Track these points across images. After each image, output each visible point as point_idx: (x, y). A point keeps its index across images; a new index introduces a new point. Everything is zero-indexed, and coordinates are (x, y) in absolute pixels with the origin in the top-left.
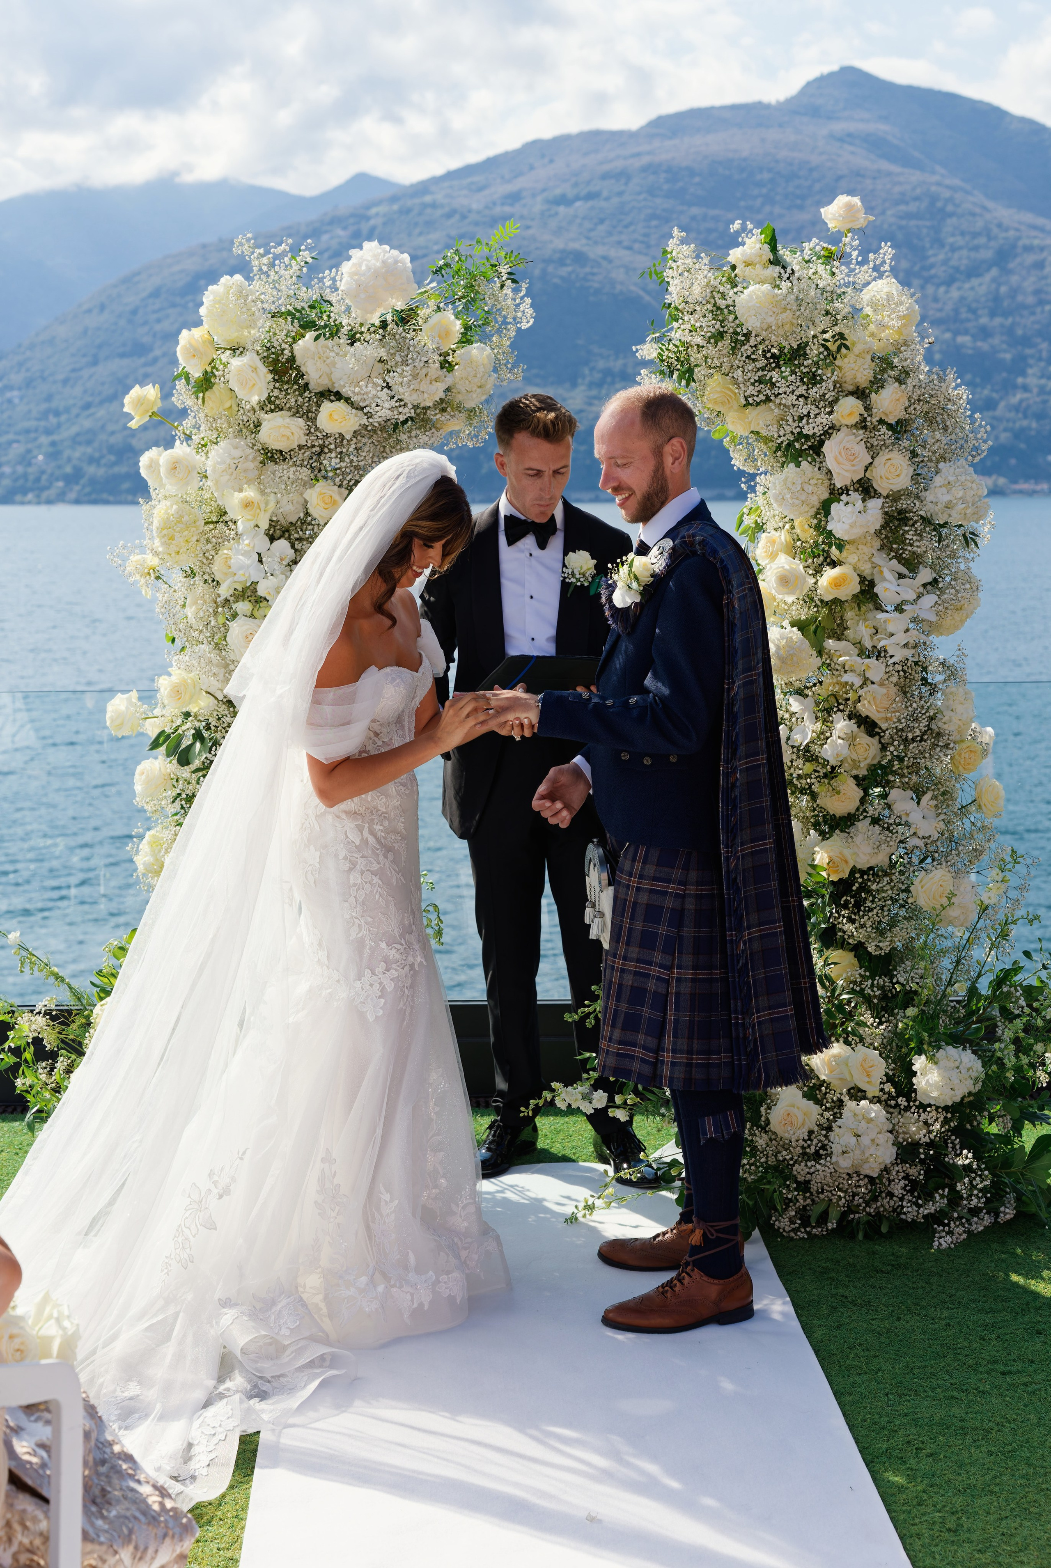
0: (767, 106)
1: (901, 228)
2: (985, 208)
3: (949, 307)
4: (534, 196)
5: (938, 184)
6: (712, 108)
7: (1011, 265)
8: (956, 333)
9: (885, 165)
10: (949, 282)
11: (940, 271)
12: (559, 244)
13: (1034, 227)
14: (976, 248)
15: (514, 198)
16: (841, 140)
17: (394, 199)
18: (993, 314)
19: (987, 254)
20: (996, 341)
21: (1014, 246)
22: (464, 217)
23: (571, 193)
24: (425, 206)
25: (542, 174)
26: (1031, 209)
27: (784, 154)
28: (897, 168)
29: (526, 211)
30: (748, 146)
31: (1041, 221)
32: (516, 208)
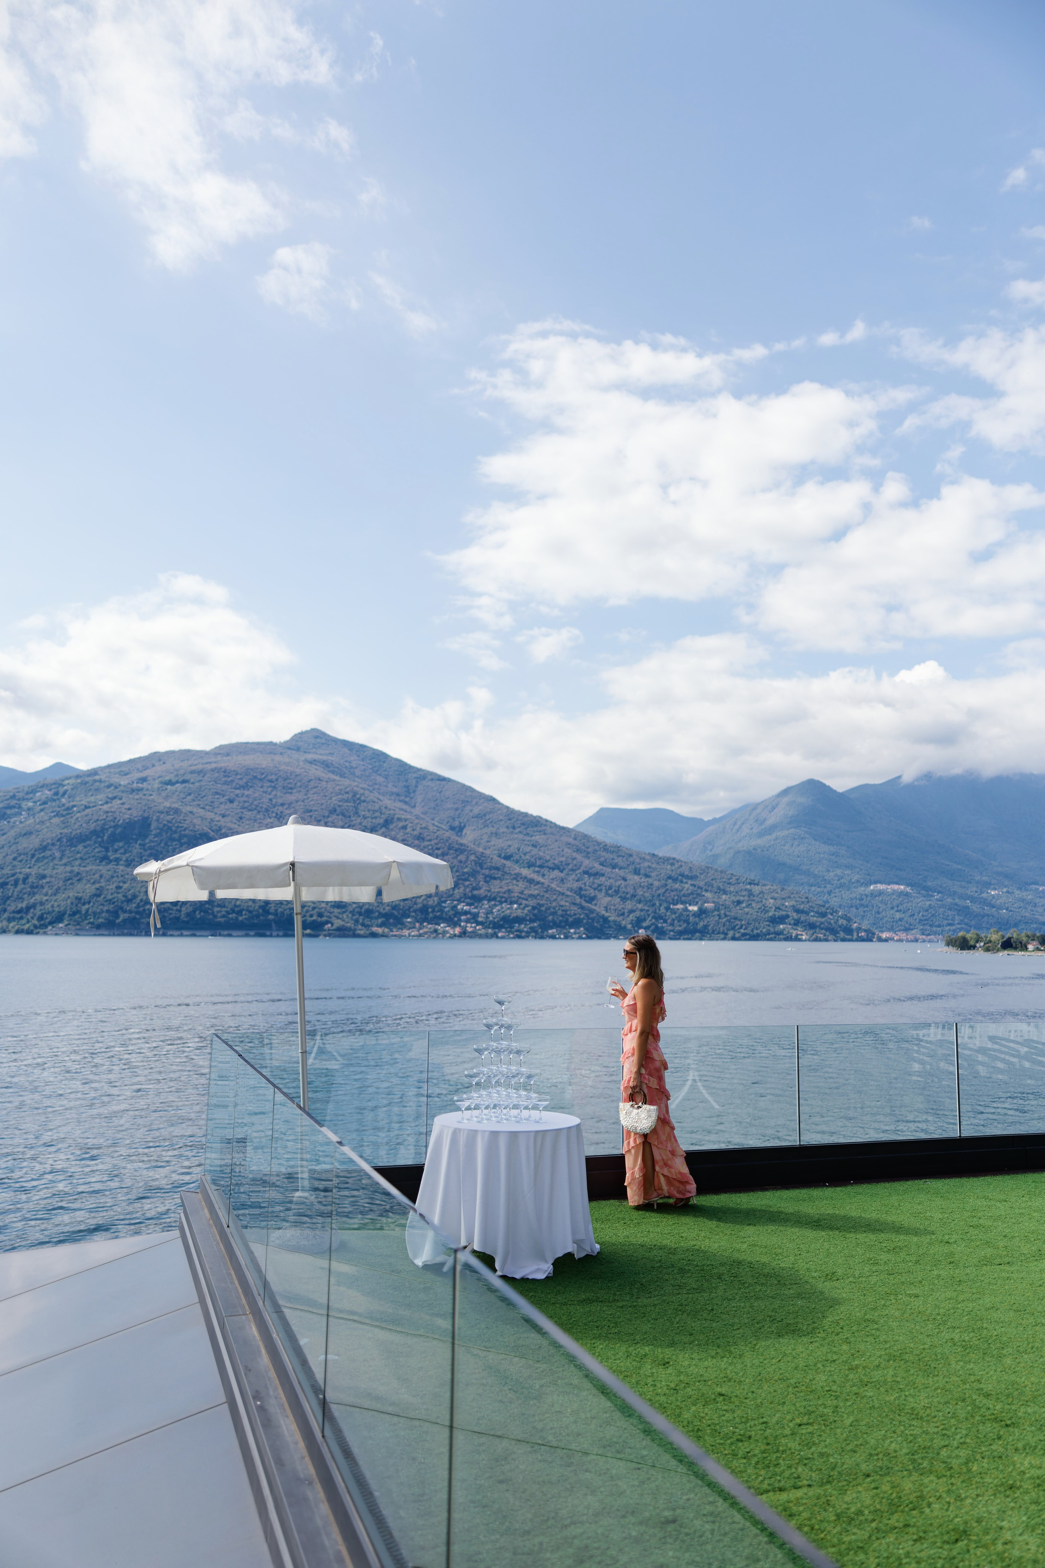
0: (275, 744)
1: (340, 806)
2: (379, 799)
4: (154, 779)
5: (357, 786)
6: (248, 743)
7: (391, 827)
9: (332, 776)
12: (167, 804)
13: (402, 810)
14: (376, 818)
15: (144, 780)
16: (311, 763)
17: (77, 777)
19: (382, 821)
21: (393, 819)
22: (116, 787)
23: (174, 780)
24: (95, 781)
25: (159, 769)
26: (401, 801)
27: (283, 767)
28: (337, 778)
29: (150, 787)
30: (264, 762)
31: (405, 807)
32: (145, 785)
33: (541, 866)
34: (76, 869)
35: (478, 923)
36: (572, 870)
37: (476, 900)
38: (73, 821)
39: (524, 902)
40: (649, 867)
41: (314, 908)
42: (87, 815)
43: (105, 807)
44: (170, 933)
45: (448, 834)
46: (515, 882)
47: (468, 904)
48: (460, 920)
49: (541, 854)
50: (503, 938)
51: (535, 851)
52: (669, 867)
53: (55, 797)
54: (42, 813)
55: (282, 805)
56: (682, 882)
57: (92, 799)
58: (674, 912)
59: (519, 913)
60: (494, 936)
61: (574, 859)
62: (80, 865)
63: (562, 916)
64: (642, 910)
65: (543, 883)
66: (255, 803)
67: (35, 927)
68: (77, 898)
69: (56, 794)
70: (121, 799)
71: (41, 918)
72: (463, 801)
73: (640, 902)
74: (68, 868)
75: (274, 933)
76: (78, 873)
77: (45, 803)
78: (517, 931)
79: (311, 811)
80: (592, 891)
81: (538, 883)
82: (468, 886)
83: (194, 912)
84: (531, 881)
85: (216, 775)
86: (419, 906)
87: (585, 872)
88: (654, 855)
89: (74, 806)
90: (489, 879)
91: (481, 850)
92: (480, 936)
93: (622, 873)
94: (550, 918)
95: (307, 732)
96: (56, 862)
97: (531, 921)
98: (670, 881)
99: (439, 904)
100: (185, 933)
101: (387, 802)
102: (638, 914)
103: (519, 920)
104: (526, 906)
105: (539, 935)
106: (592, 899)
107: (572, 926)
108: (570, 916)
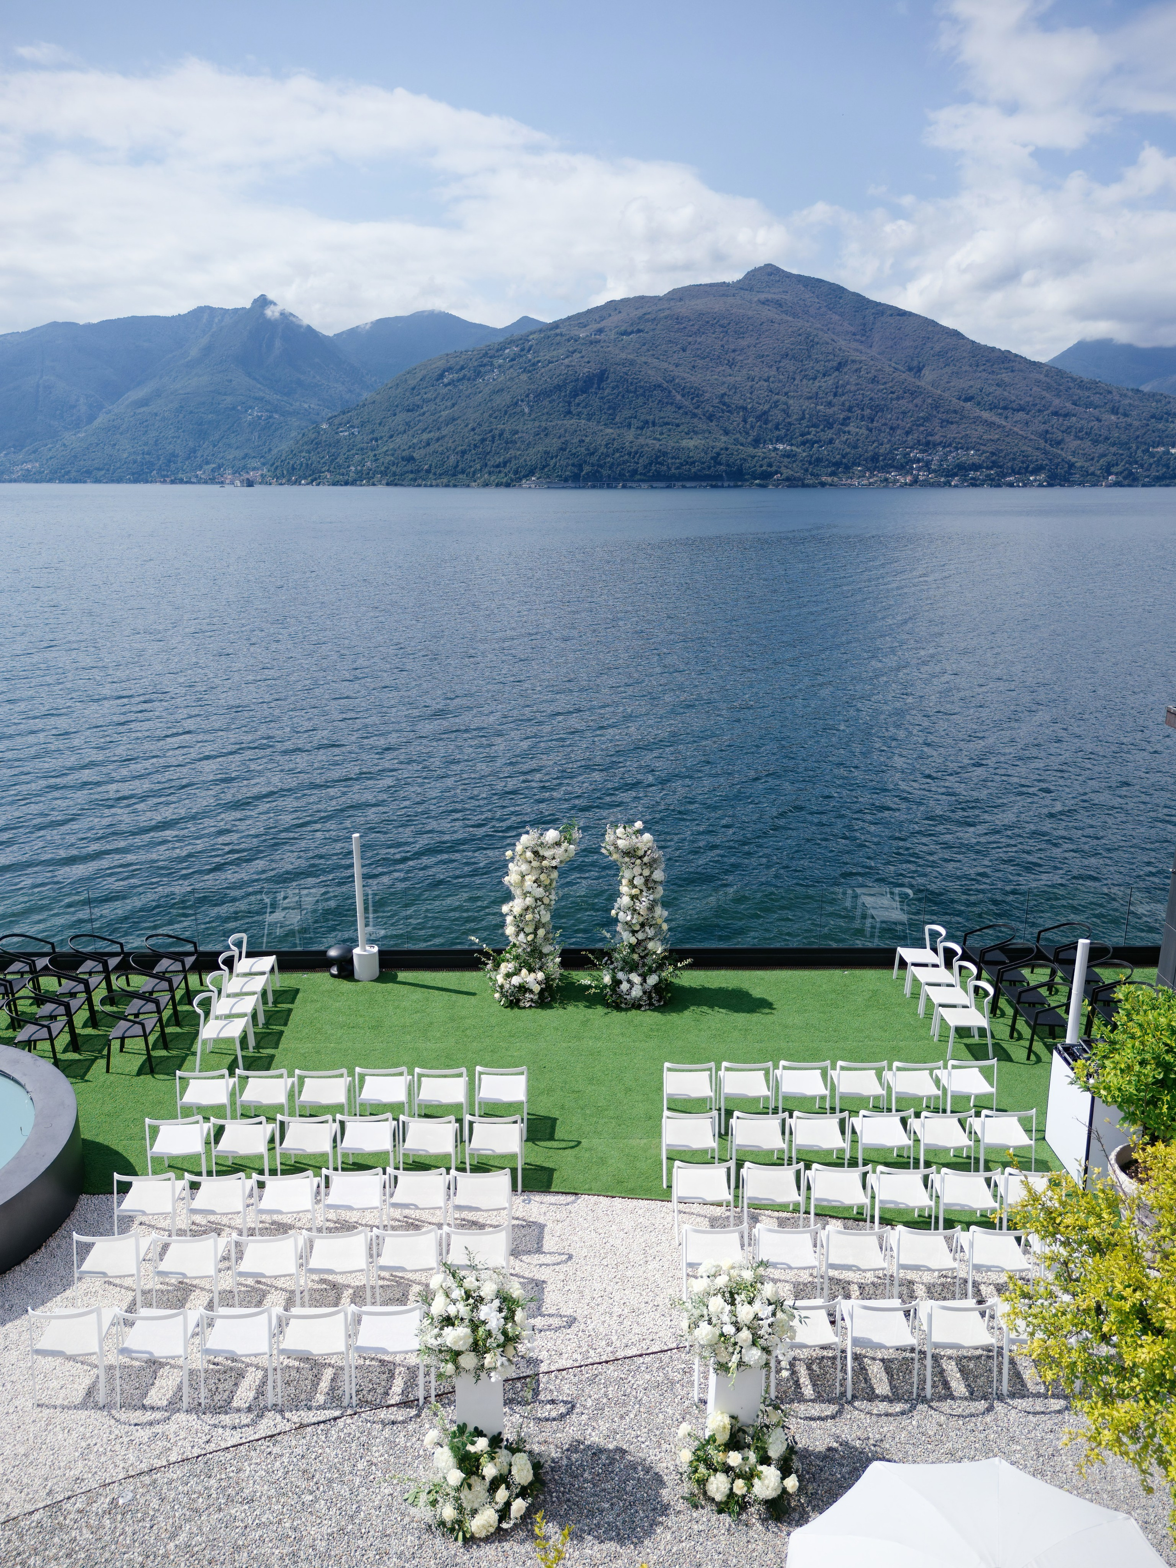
0: (728, 285)
2: (833, 340)
3: (814, 390)
4: (611, 330)
5: (811, 327)
6: (700, 286)
7: (845, 370)
8: (817, 404)
9: (785, 317)
10: (815, 379)
11: (811, 373)
12: (623, 356)
13: (857, 350)
14: (829, 361)
15: (600, 331)
16: (763, 303)
17: (541, 331)
18: (835, 395)
19: (835, 364)
20: (835, 409)
21: (847, 360)
22: (576, 340)
23: (629, 330)
24: (557, 335)
25: (615, 319)
26: (857, 341)
27: (734, 311)
28: (790, 319)
29: (607, 338)
30: (717, 306)
31: (861, 347)
32: (602, 336)
33: (1005, 408)
34: (543, 424)
35: (930, 471)
36: (1039, 411)
37: (928, 446)
38: (538, 376)
39: (982, 447)
40: (1130, 405)
41: (764, 458)
42: (550, 370)
43: (566, 361)
44: (629, 484)
45: (904, 376)
46: (973, 426)
47: (923, 451)
48: (912, 468)
49: (1006, 394)
50: (956, 486)
51: (999, 391)
52: (1154, 404)
53: (522, 353)
54: (512, 370)
55: (734, 351)
56: (1167, 421)
57: (555, 353)
58: (1152, 455)
59: (976, 459)
60: (947, 484)
61: (1043, 398)
62: (547, 420)
63: (1023, 462)
64: (1114, 455)
65: (1004, 427)
66: (708, 350)
67: (512, 480)
68: (546, 452)
69: (522, 350)
70: (580, 352)
71: (516, 472)
72: (926, 337)
73: (1114, 444)
74: (537, 424)
75: (726, 484)
76: (546, 428)
77: (513, 360)
78: (972, 479)
79: (763, 356)
80: (1060, 434)
81: (999, 426)
82: (922, 432)
83: (651, 464)
84: (991, 424)
85: (670, 322)
86: (870, 454)
87: (1055, 414)
88: (1138, 390)
89: (539, 361)
90: (945, 423)
91: (939, 392)
92: (932, 485)
93: (1096, 412)
94: (1009, 464)
95: (760, 268)
96: (526, 417)
97: (988, 468)
98: (1153, 420)
99: (891, 452)
100: (643, 485)
101: (842, 343)
102: (1109, 458)
103: (976, 467)
104: (984, 452)
105: (996, 482)
106: (1059, 443)
107: (1033, 473)
108: (1031, 461)
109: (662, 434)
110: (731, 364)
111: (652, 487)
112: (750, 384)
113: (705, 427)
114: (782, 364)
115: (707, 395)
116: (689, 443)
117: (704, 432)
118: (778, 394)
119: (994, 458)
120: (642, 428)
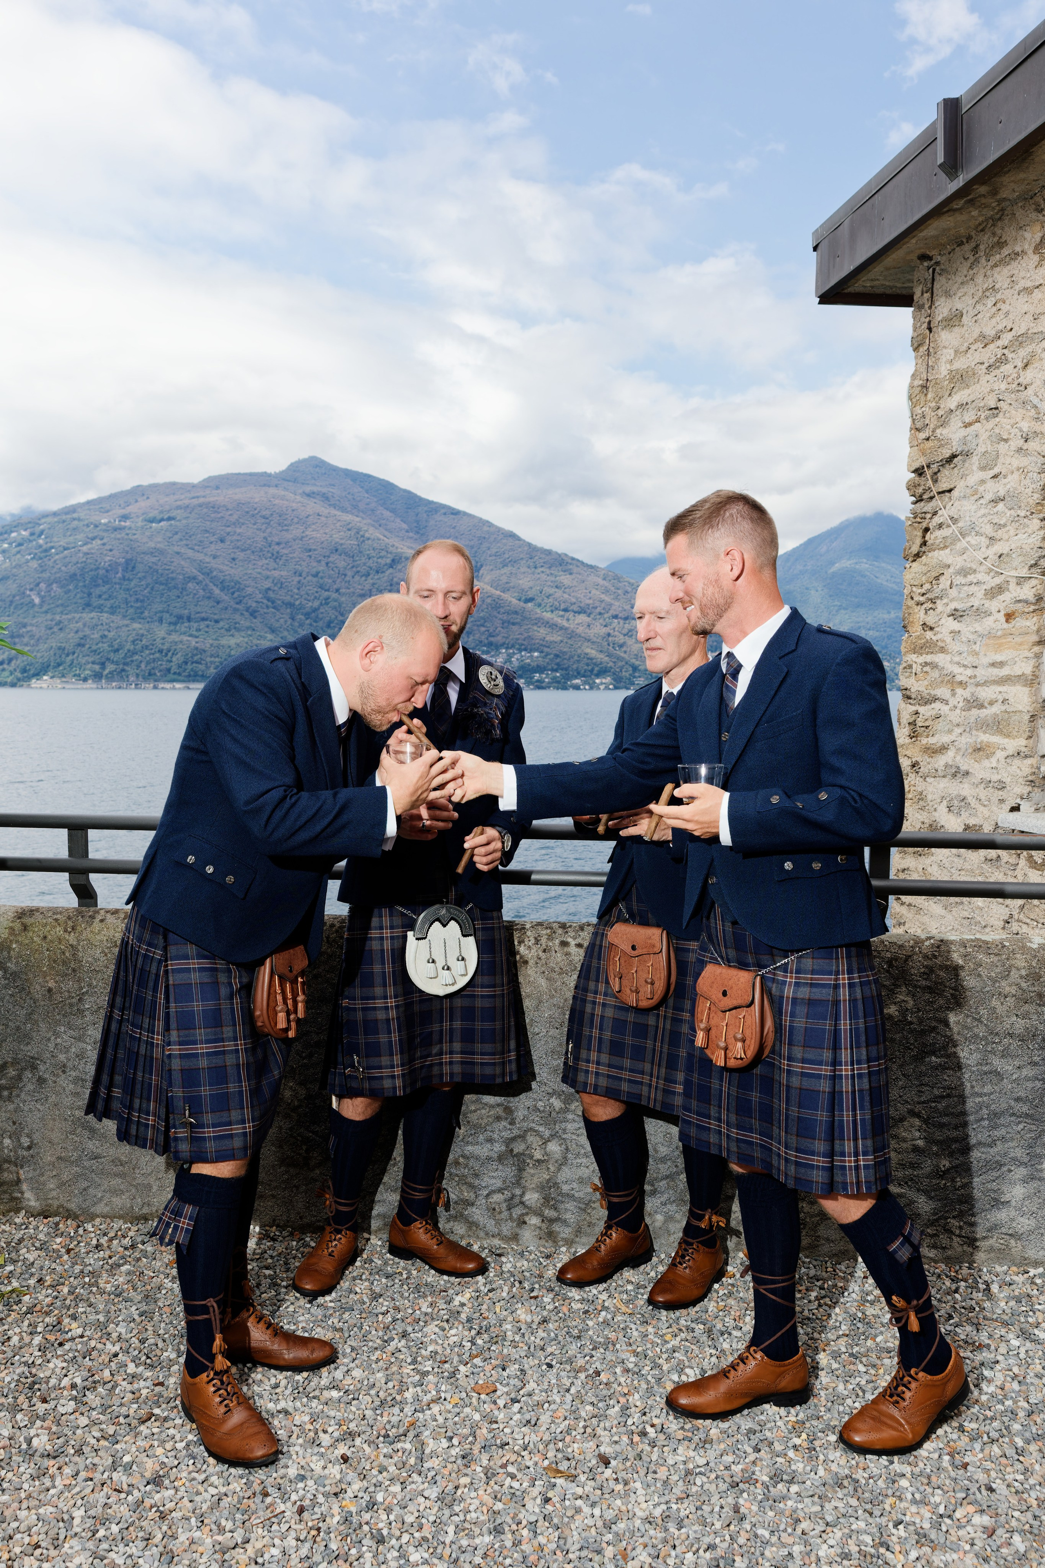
0: (270, 475)
1: (341, 544)
2: (384, 536)
3: (367, 587)
4: (138, 517)
5: (360, 522)
6: (239, 474)
9: (334, 512)
10: (367, 575)
12: (152, 544)
14: (381, 557)
15: (125, 517)
16: (308, 495)
19: (389, 561)
21: (400, 557)
22: (96, 526)
23: (159, 517)
24: (74, 519)
25: (143, 504)
26: (410, 539)
27: (277, 502)
28: (338, 513)
29: (133, 525)
30: (257, 496)
32: (128, 524)
33: (566, 610)
34: (57, 617)
36: (599, 613)
38: (51, 563)
39: (545, 650)
42: (65, 557)
43: (85, 549)
44: (161, 685)
46: (535, 627)
49: (566, 596)
51: (559, 593)
53: (32, 538)
54: (19, 556)
55: (278, 544)
57: (71, 539)
59: (541, 662)
61: (602, 601)
62: (62, 613)
63: (588, 665)
65: (566, 629)
66: (249, 542)
67: (19, 680)
68: (59, 648)
69: (32, 534)
70: (102, 539)
71: (24, 671)
72: (479, 538)
74: (49, 616)
76: (60, 622)
77: (20, 545)
78: (538, 681)
79: (310, 550)
80: (622, 637)
81: (561, 628)
82: (483, 633)
83: (186, 663)
84: (553, 626)
85: (205, 510)
87: (615, 617)
89: (52, 547)
90: (507, 623)
91: (498, 592)
94: (575, 666)
95: (305, 460)
96: (36, 609)
97: (553, 670)
100: (178, 685)
101: (395, 539)
103: (540, 669)
104: (548, 654)
105: (562, 685)
106: (621, 646)
107: (598, 675)
108: (595, 664)
109: (199, 630)
110: (276, 557)
111: (189, 688)
112: (297, 579)
113: (248, 624)
114: (331, 559)
115: (249, 590)
116: (232, 642)
117: (248, 628)
118: (328, 590)
119: (558, 660)
120: (175, 624)
